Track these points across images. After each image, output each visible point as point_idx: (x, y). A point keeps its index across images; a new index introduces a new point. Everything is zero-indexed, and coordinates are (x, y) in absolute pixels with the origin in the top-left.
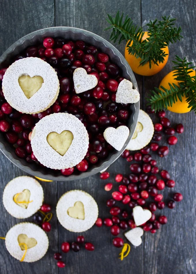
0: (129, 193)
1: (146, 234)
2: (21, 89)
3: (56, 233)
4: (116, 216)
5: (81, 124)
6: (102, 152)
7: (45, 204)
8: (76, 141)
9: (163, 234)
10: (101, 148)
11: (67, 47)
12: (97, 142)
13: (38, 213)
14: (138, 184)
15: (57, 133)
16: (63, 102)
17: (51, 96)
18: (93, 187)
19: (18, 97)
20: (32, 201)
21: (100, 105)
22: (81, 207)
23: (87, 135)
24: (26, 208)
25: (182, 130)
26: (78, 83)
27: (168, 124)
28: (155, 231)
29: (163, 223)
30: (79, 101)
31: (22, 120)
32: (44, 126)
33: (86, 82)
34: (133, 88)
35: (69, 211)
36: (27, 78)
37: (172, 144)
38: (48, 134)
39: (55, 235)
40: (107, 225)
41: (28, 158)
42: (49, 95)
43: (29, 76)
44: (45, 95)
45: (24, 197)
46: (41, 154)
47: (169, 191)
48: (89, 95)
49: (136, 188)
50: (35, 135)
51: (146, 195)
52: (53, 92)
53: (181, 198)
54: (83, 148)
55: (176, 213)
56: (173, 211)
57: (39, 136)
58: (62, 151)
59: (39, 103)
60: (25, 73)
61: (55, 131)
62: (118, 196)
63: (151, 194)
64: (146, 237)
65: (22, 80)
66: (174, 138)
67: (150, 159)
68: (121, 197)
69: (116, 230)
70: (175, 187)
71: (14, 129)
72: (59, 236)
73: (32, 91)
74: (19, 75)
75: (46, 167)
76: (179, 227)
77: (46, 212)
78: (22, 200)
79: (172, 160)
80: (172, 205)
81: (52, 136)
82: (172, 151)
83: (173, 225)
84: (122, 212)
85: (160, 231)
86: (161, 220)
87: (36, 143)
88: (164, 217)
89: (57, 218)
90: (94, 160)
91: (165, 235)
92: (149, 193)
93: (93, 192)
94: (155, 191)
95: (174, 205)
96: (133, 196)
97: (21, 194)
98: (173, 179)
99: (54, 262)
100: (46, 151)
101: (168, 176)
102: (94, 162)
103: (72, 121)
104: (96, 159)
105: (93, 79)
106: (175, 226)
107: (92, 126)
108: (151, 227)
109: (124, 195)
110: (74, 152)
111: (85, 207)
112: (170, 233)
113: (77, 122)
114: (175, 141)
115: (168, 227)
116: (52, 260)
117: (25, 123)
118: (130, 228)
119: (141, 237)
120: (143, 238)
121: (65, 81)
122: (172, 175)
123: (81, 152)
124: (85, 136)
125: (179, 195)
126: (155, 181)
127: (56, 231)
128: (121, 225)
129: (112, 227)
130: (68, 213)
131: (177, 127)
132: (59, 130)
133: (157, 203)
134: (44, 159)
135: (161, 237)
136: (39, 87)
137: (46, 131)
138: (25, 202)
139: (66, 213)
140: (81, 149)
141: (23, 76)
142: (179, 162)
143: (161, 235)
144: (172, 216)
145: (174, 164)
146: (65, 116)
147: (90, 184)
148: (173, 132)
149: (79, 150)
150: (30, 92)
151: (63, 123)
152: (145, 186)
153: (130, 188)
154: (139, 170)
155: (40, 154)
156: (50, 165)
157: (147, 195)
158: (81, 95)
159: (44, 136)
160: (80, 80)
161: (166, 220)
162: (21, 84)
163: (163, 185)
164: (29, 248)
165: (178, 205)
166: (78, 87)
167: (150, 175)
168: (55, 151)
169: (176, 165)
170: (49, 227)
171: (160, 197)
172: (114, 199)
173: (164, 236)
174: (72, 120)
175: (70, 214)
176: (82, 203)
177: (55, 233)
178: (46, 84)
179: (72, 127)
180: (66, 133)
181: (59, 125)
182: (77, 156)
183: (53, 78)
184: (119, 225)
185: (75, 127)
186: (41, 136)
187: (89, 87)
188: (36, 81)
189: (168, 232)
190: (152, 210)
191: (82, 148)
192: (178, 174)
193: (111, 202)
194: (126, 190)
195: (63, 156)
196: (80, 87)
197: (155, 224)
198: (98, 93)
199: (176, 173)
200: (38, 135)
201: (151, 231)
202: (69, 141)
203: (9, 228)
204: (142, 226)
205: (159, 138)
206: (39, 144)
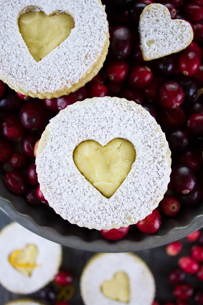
2: (22, 38)
5: (155, 125)
6: (192, 192)
8: (141, 164)
10: (192, 184)
12: (184, 170)
15: (98, 143)
16: (113, 78)
17: (89, 58)
19: (14, 56)
20: (41, 265)
21: (192, 92)
23: (167, 153)
24: (30, 275)
26: (152, 37)
30: (148, 77)
31: (22, 114)
32: (69, 125)
33: (169, 34)
35: (105, 287)
36: (37, 17)
38: (77, 143)
41: (30, 194)
42: (84, 55)
43: (42, 13)
44: (75, 55)
45: (27, 257)
46: (58, 192)
48: (170, 68)
50: (46, 144)
52: (96, 47)
54: (159, 182)
57: (56, 147)
58: (107, 186)
59: (61, 71)
60: (33, 5)
61: (93, 138)
62: (190, 266)
65: (26, 21)
68: (195, 267)
71: (6, 132)
73: (47, 44)
74: (21, 8)
75: (67, 221)
78: (23, 261)
81: (86, 151)
84: (195, 294)
87: (48, 164)
90: (174, 208)
97: (22, 251)
100: (70, 185)
102: (173, 212)
103: (135, 117)
104: (177, 206)
105: (184, 28)
107: (175, 134)
110: (137, 190)
113: (146, 119)
117: (29, 119)
121: (121, 33)
123: (153, 190)
124: (164, 154)
132: (103, 137)
134: (64, 203)
136: (62, 36)
137: (73, 138)
138: (28, 265)
140: (152, 183)
141: (30, 11)
146: (119, 106)
149: (149, 186)
150: (42, 47)
151: (114, 120)
155: (53, 190)
156: (77, 219)
158: (155, 63)
159: (67, 147)
160: (156, 31)
162: (24, 29)
166: (149, 45)
168: (91, 185)
172: (182, 270)
174: (136, 114)
175: (105, 291)
178: (80, 30)
179: (136, 130)
180: (118, 143)
181: (104, 124)
182: (143, 199)
183: (96, 19)
185: (140, 131)
186: (61, 148)
187: (174, 45)
188: (57, 23)
191: (154, 182)
193: (178, 276)
195: (108, 197)
196: (153, 46)
198: (190, 63)
200: (53, 145)
202: (126, 165)
206: (55, 166)
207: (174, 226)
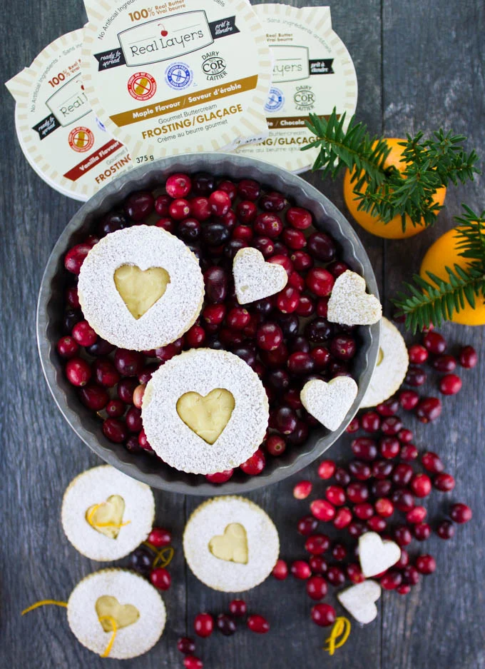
0: (350, 503)
1: (387, 596)
2: (119, 296)
3: (182, 593)
4: (320, 557)
5: (251, 374)
6: (295, 431)
7: (158, 527)
8: (240, 412)
9: (426, 596)
10: (294, 424)
11: (219, 197)
12: (285, 411)
13: (142, 550)
14: (369, 483)
15: (198, 394)
16: (209, 321)
17: (186, 315)
18: (266, 491)
19: (114, 316)
20: (129, 522)
21: (293, 328)
22: (241, 537)
23: (265, 400)
24: (115, 537)
25: (473, 361)
26: (245, 283)
27: (442, 347)
28: (408, 589)
29: (426, 572)
30: (245, 319)
31: (119, 361)
32: (171, 380)
33: (262, 280)
34: (367, 291)
35: (214, 544)
36: (132, 272)
37: (449, 392)
38: (179, 396)
39: (180, 597)
40: (298, 576)
41: (131, 442)
42: (181, 312)
43: (136, 267)
44: (173, 312)
45: (111, 513)
46: (165, 442)
47: (440, 499)
48: (268, 306)
49: (364, 494)
50: (151, 399)
51: (387, 508)
52: (192, 304)
53: (467, 515)
54: (257, 428)
55: (457, 548)
56: (450, 543)
57: (160, 402)
58: (210, 435)
59: (160, 329)
60: (128, 261)
61: (194, 390)
62: (323, 511)
63: (400, 506)
64: (387, 601)
65: (122, 277)
66: (454, 379)
67: (398, 427)
68: (331, 513)
69: (318, 588)
70: (455, 490)
71: (100, 378)
72: (188, 600)
73: (144, 300)
74: (116, 265)
75: (174, 468)
76: (461, 580)
77: (159, 545)
78: (106, 519)
79: (449, 429)
80: (446, 530)
81: (189, 403)
82: (449, 407)
83: (448, 576)
84: (332, 547)
85: (418, 588)
86: (421, 565)
87: (153, 417)
88: (429, 558)
89: (185, 560)
90: (278, 447)
91: (430, 598)
92: (394, 505)
93: (268, 502)
94: (409, 500)
95: (451, 531)
96: (358, 511)
97: (104, 505)
98: (451, 472)
99: (177, 659)
100: (175, 435)
101: (439, 466)
102: (278, 452)
103: (233, 369)
104: (282, 445)
105: (278, 273)
106: (453, 577)
107: (275, 374)
108: (399, 580)
109: (338, 508)
110: (237, 436)
111: (249, 536)
112: (442, 593)
113: (243, 370)
114: (457, 387)
115: (437, 580)
116: (171, 653)
117: (126, 366)
118: (350, 583)
119: (376, 603)
120: (379, 603)
121: (216, 275)
122: (448, 462)
123: (252, 436)
124: (261, 401)
125: (463, 508)
126: (408, 476)
127: (182, 587)
128: (331, 576)
129: (309, 580)
130: (210, 548)
131: (462, 353)
132: (204, 389)
133: (413, 526)
134: (170, 452)
135: (421, 603)
136: (158, 293)
137: (175, 391)
138: (111, 523)
139: (206, 548)
140: (251, 429)
141: (124, 266)
142: (464, 434)
143: (420, 598)
144: (446, 554)
145: (454, 437)
146: (217, 359)
148: (452, 366)
149: (248, 432)
150: (139, 302)
151: (212, 373)
152: (387, 488)
153: (352, 493)
154: (373, 451)
155: (161, 441)
156: (183, 466)
157: (390, 509)
158: (251, 307)
159: (170, 401)
160: (250, 276)
161: (432, 566)
162: (120, 285)
163: (427, 486)
164: (121, 627)
165: (461, 530)
166: (243, 291)
167: (399, 463)
168: (195, 434)
169: (458, 440)
170: (166, 579)
171: (421, 513)
172: (315, 517)
173: (428, 601)
174: (233, 366)
175: (214, 549)
176: (241, 527)
177: (180, 592)
178: (176, 286)
179: (233, 381)
180: (217, 394)
181: (204, 377)
182: (243, 444)
183: (191, 274)
184: (325, 575)
185: (238, 381)
186: (165, 402)
187: (268, 290)
188: (154, 279)
189: (437, 591)
190: (401, 543)
191: (253, 427)
192: (461, 459)
193: (308, 524)
194: (342, 497)
195: (211, 444)
196: (248, 291)
197: (407, 574)
198: (288, 301)
199: (458, 458)
200: (158, 400)
201: (399, 589)
202: (226, 413)
203: (74, 581)
204: (377, 579)
205: (421, 380)
206: (160, 419)
207: (278, 466)
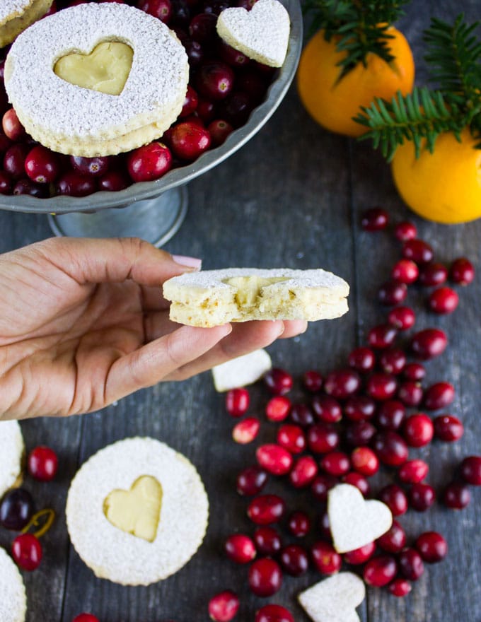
0: (313, 451)
1: (376, 603)
3: (59, 582)
9: (437, 604)
14: (339, 427)
18: (196, 434)
22: (153, 499)
27: (427, 256)
28: (406, 587)
29: (432, 558)
35: (111, 503)
39: (55, 590)
40: (235, 559)
47: (445, 456)
49: (332, 440)
51: (369, 460)
55: (476, 531)
64: (376, 613)
68: (286, 461)
69: (266, 579)
72: (68, 595)
79: (448, 362)
80: (458, 495)
83: (468, 574)
84: (289, 514)
86: (425, 548)
88: (436, 537)
89: (68, 537)
91: (443, 608)
92: (379, 456)
93: (196, 449)
96: (328, 464)
106: (475, 576)
108: (390, 570)
109: (296, 456)
111: (165, 498)
112: (461, 601)
114: (450, 303)
115: (450, 579)
118: (318, 573)
119: (358, 609)
120: (364, 610)
127: (60, 573)
128: (286, 559)
130: (106, 508)
135: (429, 617)
139: (99, 505)
142: (469, 369)
143: (427, 608)
144: (461, 539)
147: (187, 422)
152: (368, 433)
153: (315, 438)
157: (372, 463)
161: (442, 548)
169: (462, 378)
170: (34, 556)
173: (440, 614)
176: (158, 485)
177: (56, 581)
189: (452, 597)
192: (468, 402)
193: (251, 479)
194: (300, 442)
197: (404, 561)
199: (464, 400)
201: (393, 588)
